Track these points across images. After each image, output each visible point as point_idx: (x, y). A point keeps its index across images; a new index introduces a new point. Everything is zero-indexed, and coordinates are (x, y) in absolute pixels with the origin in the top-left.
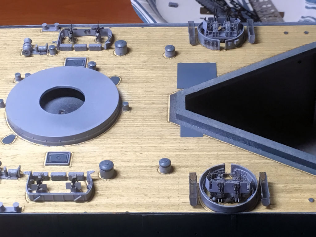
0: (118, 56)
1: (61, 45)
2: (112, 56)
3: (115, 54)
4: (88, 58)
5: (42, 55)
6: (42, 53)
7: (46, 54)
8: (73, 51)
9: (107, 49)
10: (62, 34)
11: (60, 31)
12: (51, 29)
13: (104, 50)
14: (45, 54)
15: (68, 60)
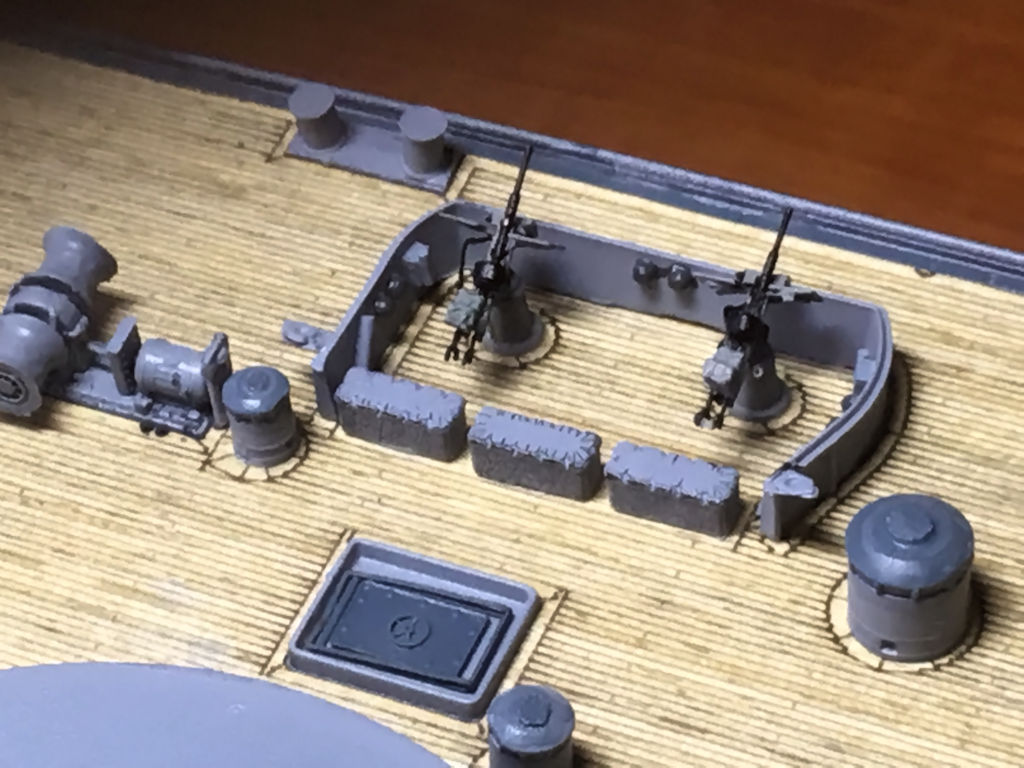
0: (854, 646)
1: (358, 387)
2: (803, 632)
3: (842, 626)
4: (563, 595)
5: (163, 431)
6: (164, 415)
7: (199, 438)
8: (455, 467)
9: (783, 536)
10: (418, 253)
11: (442, 194)
12: (366, 145)
13: (751, 543)
14: (186, 432)
15: (365, 565)
